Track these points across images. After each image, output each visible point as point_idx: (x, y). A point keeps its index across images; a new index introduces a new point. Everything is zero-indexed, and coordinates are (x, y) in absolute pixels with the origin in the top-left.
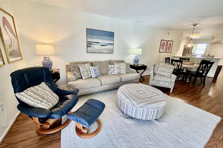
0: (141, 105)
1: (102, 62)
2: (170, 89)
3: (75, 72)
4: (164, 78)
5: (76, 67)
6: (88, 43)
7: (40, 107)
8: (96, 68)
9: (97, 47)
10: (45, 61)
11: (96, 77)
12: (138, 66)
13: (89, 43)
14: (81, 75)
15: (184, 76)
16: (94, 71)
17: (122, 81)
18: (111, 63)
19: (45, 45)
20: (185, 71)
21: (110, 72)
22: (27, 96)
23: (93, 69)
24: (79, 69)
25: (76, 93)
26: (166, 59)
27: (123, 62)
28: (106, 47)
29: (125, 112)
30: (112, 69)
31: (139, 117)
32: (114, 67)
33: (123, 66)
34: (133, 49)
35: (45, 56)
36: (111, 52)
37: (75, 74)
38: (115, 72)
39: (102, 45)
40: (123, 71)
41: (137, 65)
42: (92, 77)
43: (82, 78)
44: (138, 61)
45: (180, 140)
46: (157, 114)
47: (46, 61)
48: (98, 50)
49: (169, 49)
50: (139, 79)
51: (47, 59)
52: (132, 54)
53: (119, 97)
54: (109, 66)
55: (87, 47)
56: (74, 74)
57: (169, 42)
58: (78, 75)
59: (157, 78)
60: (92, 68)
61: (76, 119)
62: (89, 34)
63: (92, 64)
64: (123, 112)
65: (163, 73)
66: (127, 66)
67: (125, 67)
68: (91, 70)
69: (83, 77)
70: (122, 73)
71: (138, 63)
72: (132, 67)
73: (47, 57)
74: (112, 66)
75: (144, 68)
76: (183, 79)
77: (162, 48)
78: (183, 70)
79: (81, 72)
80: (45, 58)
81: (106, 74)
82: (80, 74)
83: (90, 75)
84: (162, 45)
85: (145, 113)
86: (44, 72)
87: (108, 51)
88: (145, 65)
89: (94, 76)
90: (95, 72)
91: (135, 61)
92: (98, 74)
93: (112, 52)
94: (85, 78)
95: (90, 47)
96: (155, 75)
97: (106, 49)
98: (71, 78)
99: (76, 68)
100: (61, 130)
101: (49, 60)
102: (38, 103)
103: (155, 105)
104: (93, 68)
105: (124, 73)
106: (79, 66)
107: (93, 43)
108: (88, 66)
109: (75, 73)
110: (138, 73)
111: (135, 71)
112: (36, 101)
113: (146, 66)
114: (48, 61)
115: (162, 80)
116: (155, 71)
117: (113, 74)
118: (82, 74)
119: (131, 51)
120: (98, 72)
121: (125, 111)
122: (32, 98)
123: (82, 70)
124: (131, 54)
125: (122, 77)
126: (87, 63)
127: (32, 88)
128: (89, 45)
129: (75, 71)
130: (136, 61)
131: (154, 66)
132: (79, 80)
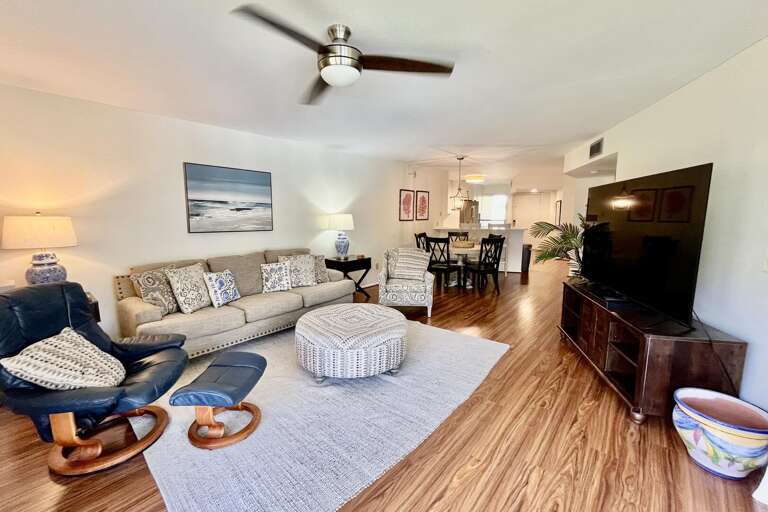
0: (351, 343)
1: (239, 257)
2: (426, 308)
3: (157, 294)
4: (410, 283)
5: (158, 279)
6: (190, 203)
7: (83, 385)
8: (225, 275)
9: (222, 214)
10: (38, 269)
11: (227, 304)
12: (349, 260)
13: (195, 205)
14: (176, 302)
15: (459, 274)
16: (217, 285)
17: (307, 306)
18: (267, 257)
19: (39, 216)
20: (460, 263)
21: (269, 284)
22: (38, 362)
23: (214, 279)
24: (169, 283)
25: (178, 344)
26: (418, 236)
27: (304, 252)
28: (249, 214)
29: (318, 373)
30: (275, 276)
31: (351, 373)
32: (280, 268)
33: (306, 265)
34: (328, 214)
35: (38, 253)
36: (267, 226)
37: (155, 301)
38: (284, 282)
39: (238, 210)
40: (308, 278)
41: (346, 259)
42: (212, 305)
43: (179, 310)
44: (347, 247)
45: (432, 397)
46: (388, 358)
47: (46, 268)
48: (225, 223)
49: (423, 211)
50: (354, 294)
51: (46, 261)
52: (329, 229)
53: (301, 338)
54: (265, 267)
55: (189, 216)
56: (153, 302)
57: (420, 195)
58: (166, 304)
59: (394, 285)
60: (210, 279)
61: (196, 397)
62: (193, 179)
63: (209, 267)
64: (314, 376)
65: (407, 273)
66: (316, 264)
67: (312, 266)
68: (209, 284)
69: (184, 307)
70: (304, 284)
71: (349, 254)
72: (330, 264)
73: (47, 256)
74: (274, 266)
75: (364, 264)
76: (459, 282)
77: (405, 210)
78: (456, 262)
79: (176, 292)
80: (40, 260)
81: (255, 291)
82: (175, 298)
83: (205, 299)
84: (404, 203)
85: (363, 361)
86: (68, 297)
87: (257, 224)
88: (366, 257)
89: (218, 299)
90: (223, 288)
91: (337, 247)
92: (231, 292)
93: (269, 228)
94: (190, 310)
95: (197, 215)
96: (390, 281)
97: (249, 219)
98: (144, 313)
99: (157, 283)
100: (141, 453)
101: (55, 263)
102: (75, 378)
103: (381, 338)
104: (214, 276)
105: (309, 284)
106: (170, 275)
107: (209, 205)
108: (197, 272)
109: (155, 295)
110: (350, 278)
111: (341, 274)
112: (68, 372)
113: (369, 259)
114: (52, 267)
115: (405, 288)
116: (391, 269)
117: (278, 288)
118: (181, 299)
119: (323, 222)
120: (232, 287)
121: (318, 368)
122: (54, 367)
123: (179, 285)
124: (325, 230)
125: (304, 294)
126: (194, 263)
127: (40, 343)
128: (194, 209)
129: (154, 290)
130: (342, 247)
131: (388, 257)
132: (171, 316)
